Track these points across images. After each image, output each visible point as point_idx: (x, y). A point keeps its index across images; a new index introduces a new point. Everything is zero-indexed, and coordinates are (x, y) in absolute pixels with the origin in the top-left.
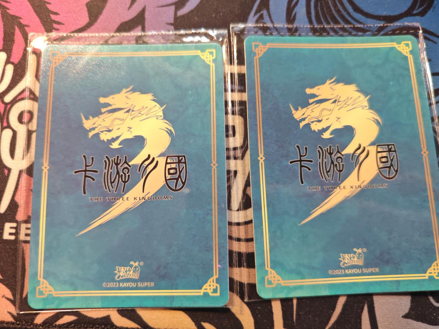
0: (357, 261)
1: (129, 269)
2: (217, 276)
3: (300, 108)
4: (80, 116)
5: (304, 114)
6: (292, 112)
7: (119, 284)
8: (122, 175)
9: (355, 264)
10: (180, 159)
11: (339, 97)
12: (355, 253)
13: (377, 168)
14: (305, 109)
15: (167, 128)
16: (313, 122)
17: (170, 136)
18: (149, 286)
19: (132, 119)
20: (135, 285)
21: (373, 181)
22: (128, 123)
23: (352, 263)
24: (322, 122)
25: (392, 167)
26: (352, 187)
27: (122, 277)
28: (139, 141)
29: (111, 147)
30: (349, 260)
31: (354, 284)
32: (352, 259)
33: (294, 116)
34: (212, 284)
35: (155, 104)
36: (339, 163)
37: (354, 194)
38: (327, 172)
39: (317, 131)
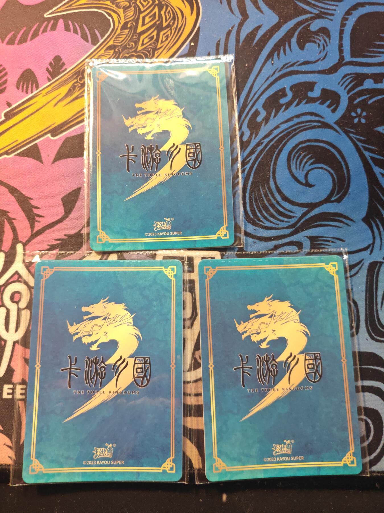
0: (286, 450)
1: (105, 449)
2: (174, 457)
3: (242, 323)
4: (66, 322)
5: (245, 327)
6: (236, 326)
7: (96, 462)
8: (99, 373)
9: (285, 453)
10: (146, 360)
11: (275, 312)
13: (305, 373)
14: (247, 323)
15: (136, 334)
16: (253, 334)
17: (138, 340)
18: (120, 464)
19: (108, 325)
20: (109, 463)
21: (301, 384)
22: (105, 328)
23: (283, 452)
24: (260, 334)
25: (317, 372)
26: (283, 389)
27: (99, 456)
28: (113, 345)
29: (91, 349)
30: (280, 449)
31: (284, 469)
32: (282, 449)
33: (237, 329)
34: (169, 463)
35: (127, 312)
36: (274, 369)
37: (285, 395)
38: (264, 377)
39: (256, 342)
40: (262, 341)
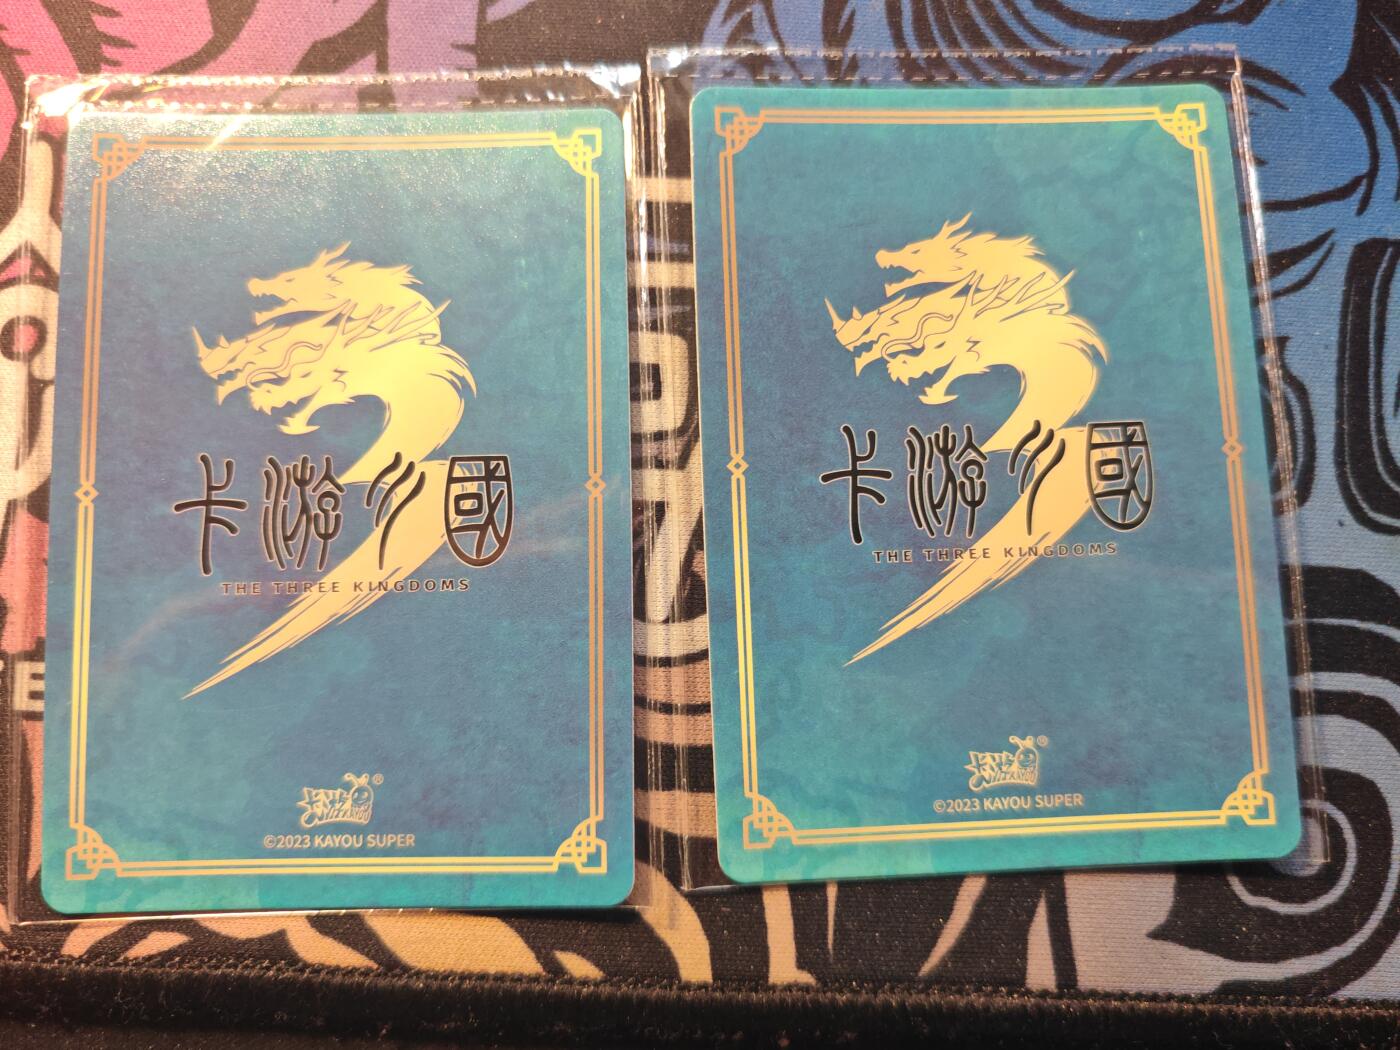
0: (1017, 773)
1: (341, 794)
2: (601, 817)
3: (856, 313)
4: (189, 334)
5: (867, 331)
6: (832, 324)
7: (312, 841)
8: (316, 516)
9: (1013, 781)
10: (492, 467)
11: (978, 276)
12: (1013, 749)
13: (1087, 495)
14: (873, 315)
15: (452, 373)
16: (894, 355)
17: (461, 397)
18: (399, 844)
19: (347, 345)
20: (357, 842)
21: (1076, 534)
22: (336, 355)
23: (1004, 779)
24: (923, 353)
25: (1132, 492)
26: (1008, 552)
27: (320, 819)
28: (368, 413)
29: (285, 429)
30: (996, 769)
31: (1010, 841)
32: (1004, 768)
33: (838, 335)
34: (584, 839)
35: (417, 297)
36: (971, 480)
37: (1014, 574)
38: (934, 507)
39: (907, 383)
40: (929, 379)
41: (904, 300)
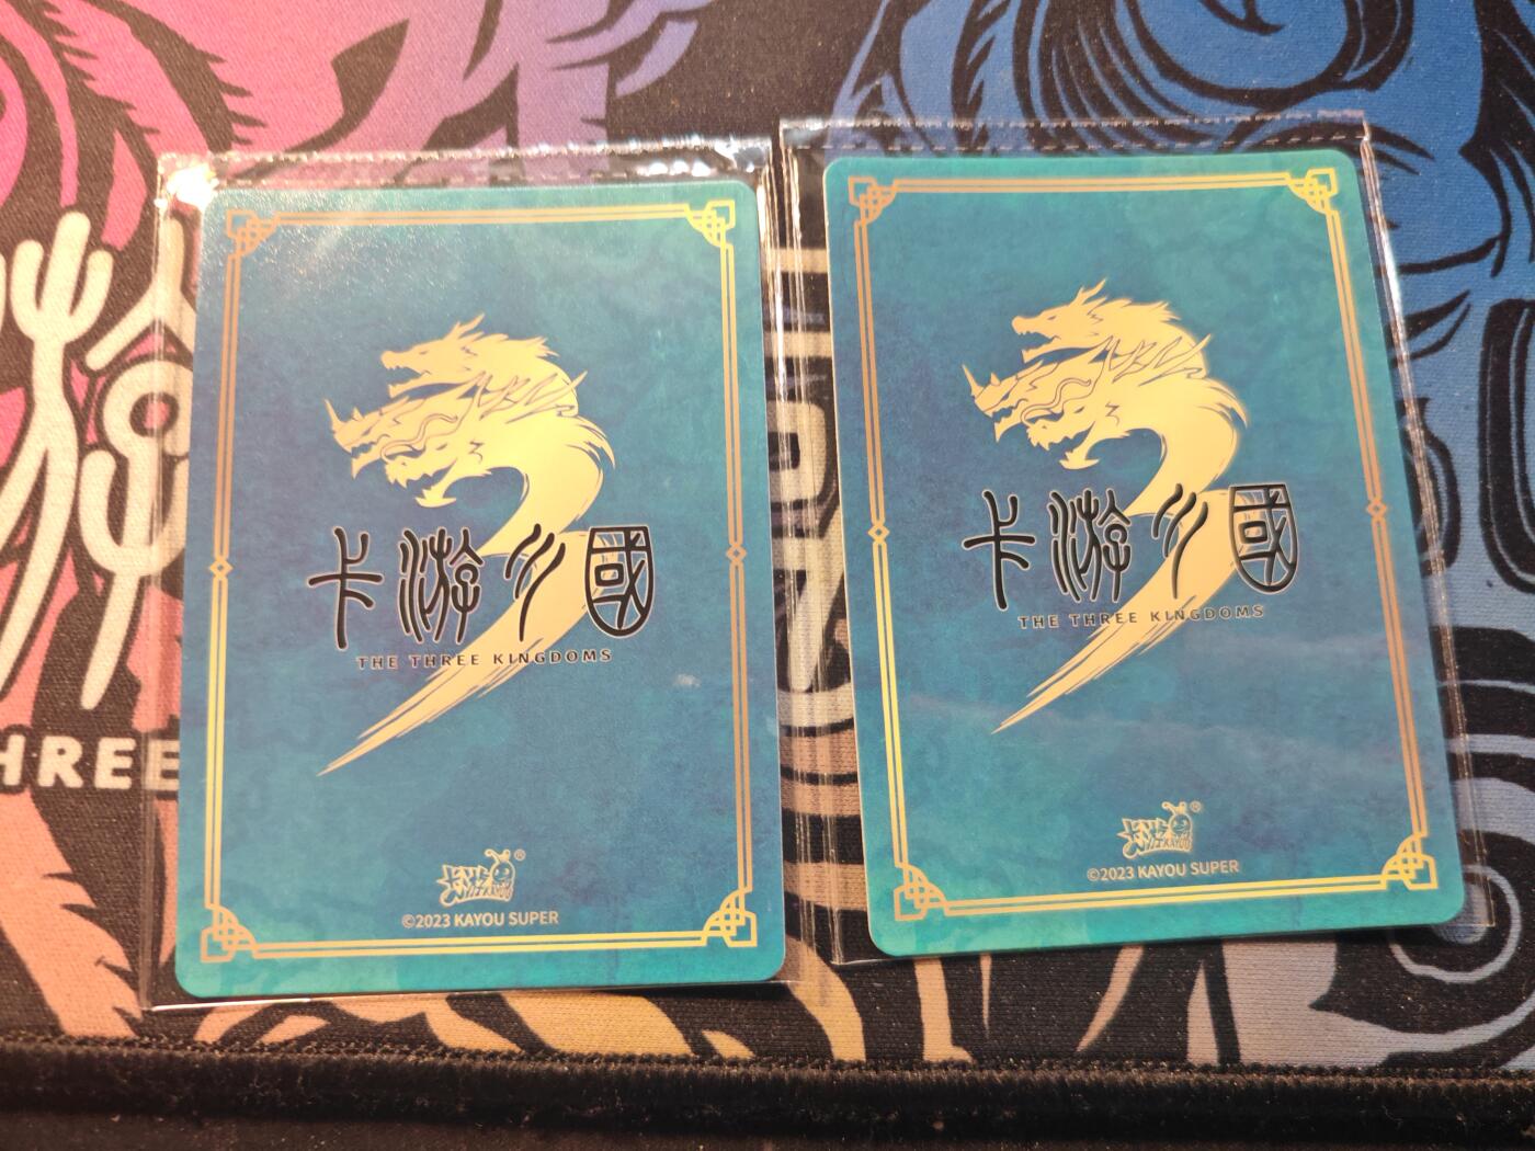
0: (1172, 839)
1: (482, 871)
2: (749, 889)
3: (994, 379)
5: (1006, 397)
6: (970, 390)
7: (452, 920)
8: (455, 588)
9: (1166, 848)
10: (632, 537)
11: (1115, 340)
12: (1167, 815)
13: (1232, 558)
14: (1011, 381)
15: (591, 445)
16: (1034, 420)
17: (600, 468)
18: (542, 922)
19: (482, 417)
20: (499, 921)
21: (1218, 599)
22: (472, 428)
23: (1158, 846)
24: (1063, 418)
25: (1277, 555)
26: (1154, 616)
27: (460, 897)
28: (506, 485)
29: (422, 502)
30: (1150, 836)
31: (1165, 908)
32: (1158, 835)
33: (976, 401)
34: (733, 911)
35: (553, 368)
36: (1115, 544)
37: (1162, 638)
38: (1079, 572)
39: (1047, 448)
40: (1070, 444)
41: (1041, 366)
